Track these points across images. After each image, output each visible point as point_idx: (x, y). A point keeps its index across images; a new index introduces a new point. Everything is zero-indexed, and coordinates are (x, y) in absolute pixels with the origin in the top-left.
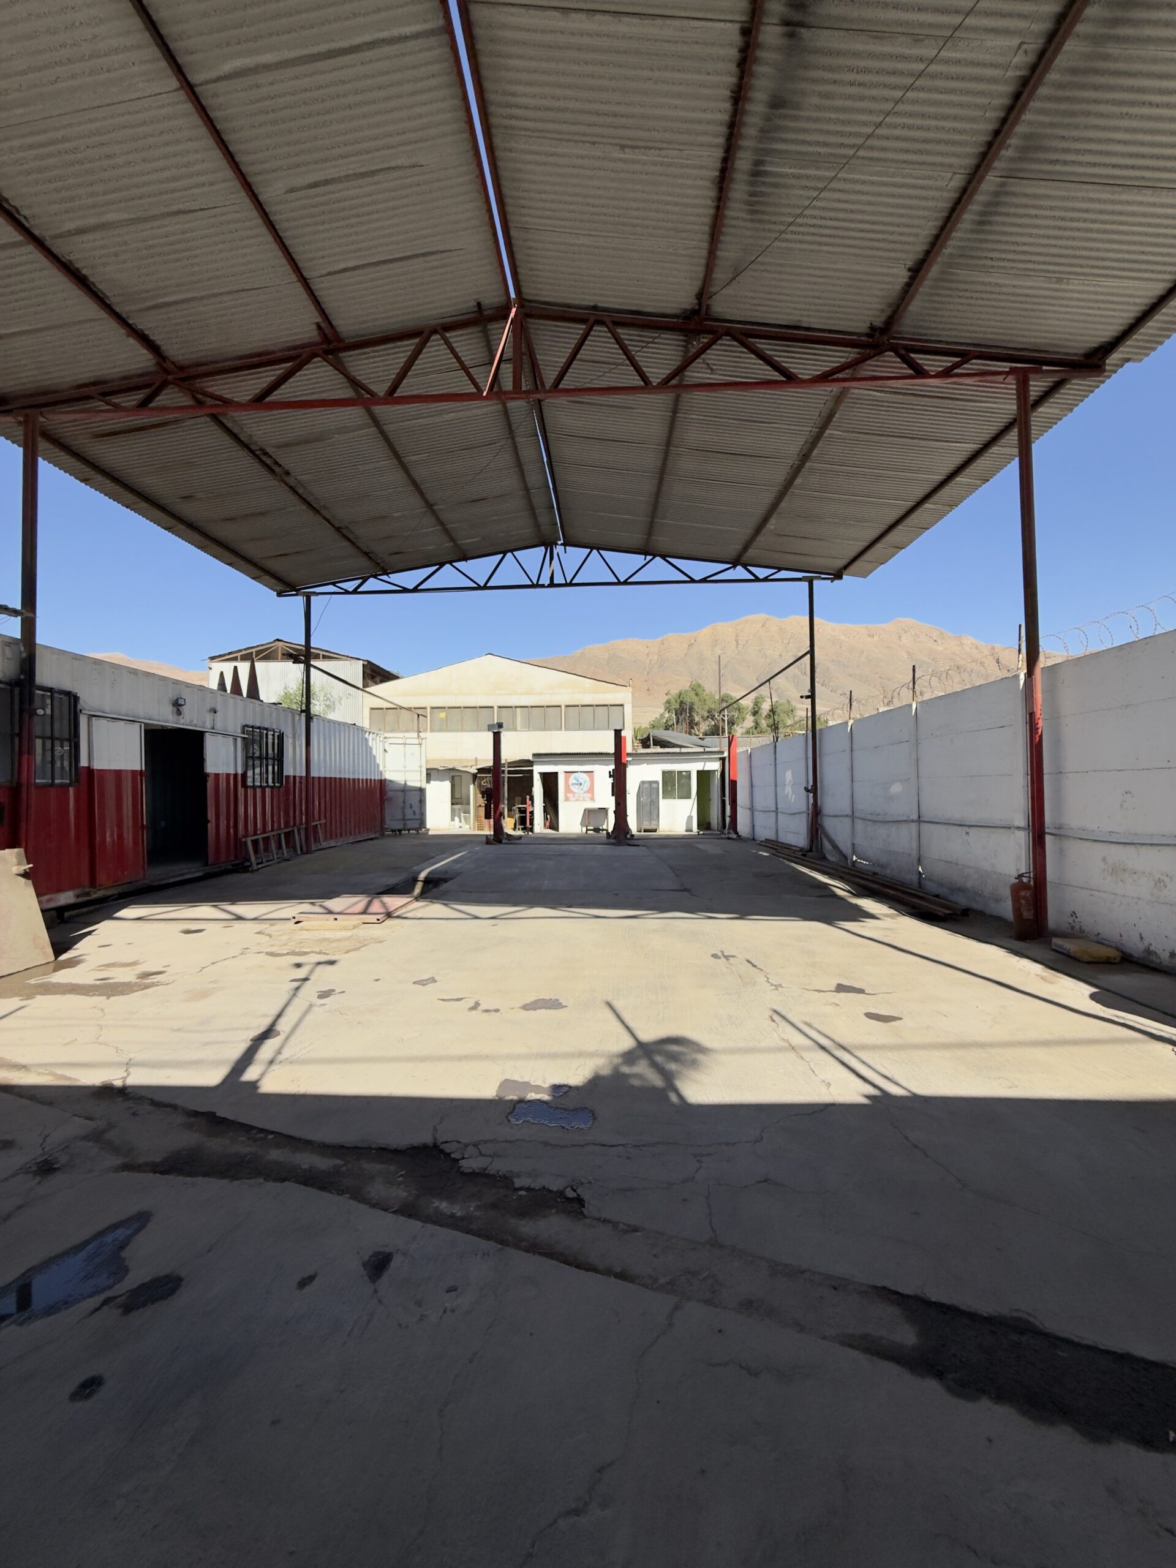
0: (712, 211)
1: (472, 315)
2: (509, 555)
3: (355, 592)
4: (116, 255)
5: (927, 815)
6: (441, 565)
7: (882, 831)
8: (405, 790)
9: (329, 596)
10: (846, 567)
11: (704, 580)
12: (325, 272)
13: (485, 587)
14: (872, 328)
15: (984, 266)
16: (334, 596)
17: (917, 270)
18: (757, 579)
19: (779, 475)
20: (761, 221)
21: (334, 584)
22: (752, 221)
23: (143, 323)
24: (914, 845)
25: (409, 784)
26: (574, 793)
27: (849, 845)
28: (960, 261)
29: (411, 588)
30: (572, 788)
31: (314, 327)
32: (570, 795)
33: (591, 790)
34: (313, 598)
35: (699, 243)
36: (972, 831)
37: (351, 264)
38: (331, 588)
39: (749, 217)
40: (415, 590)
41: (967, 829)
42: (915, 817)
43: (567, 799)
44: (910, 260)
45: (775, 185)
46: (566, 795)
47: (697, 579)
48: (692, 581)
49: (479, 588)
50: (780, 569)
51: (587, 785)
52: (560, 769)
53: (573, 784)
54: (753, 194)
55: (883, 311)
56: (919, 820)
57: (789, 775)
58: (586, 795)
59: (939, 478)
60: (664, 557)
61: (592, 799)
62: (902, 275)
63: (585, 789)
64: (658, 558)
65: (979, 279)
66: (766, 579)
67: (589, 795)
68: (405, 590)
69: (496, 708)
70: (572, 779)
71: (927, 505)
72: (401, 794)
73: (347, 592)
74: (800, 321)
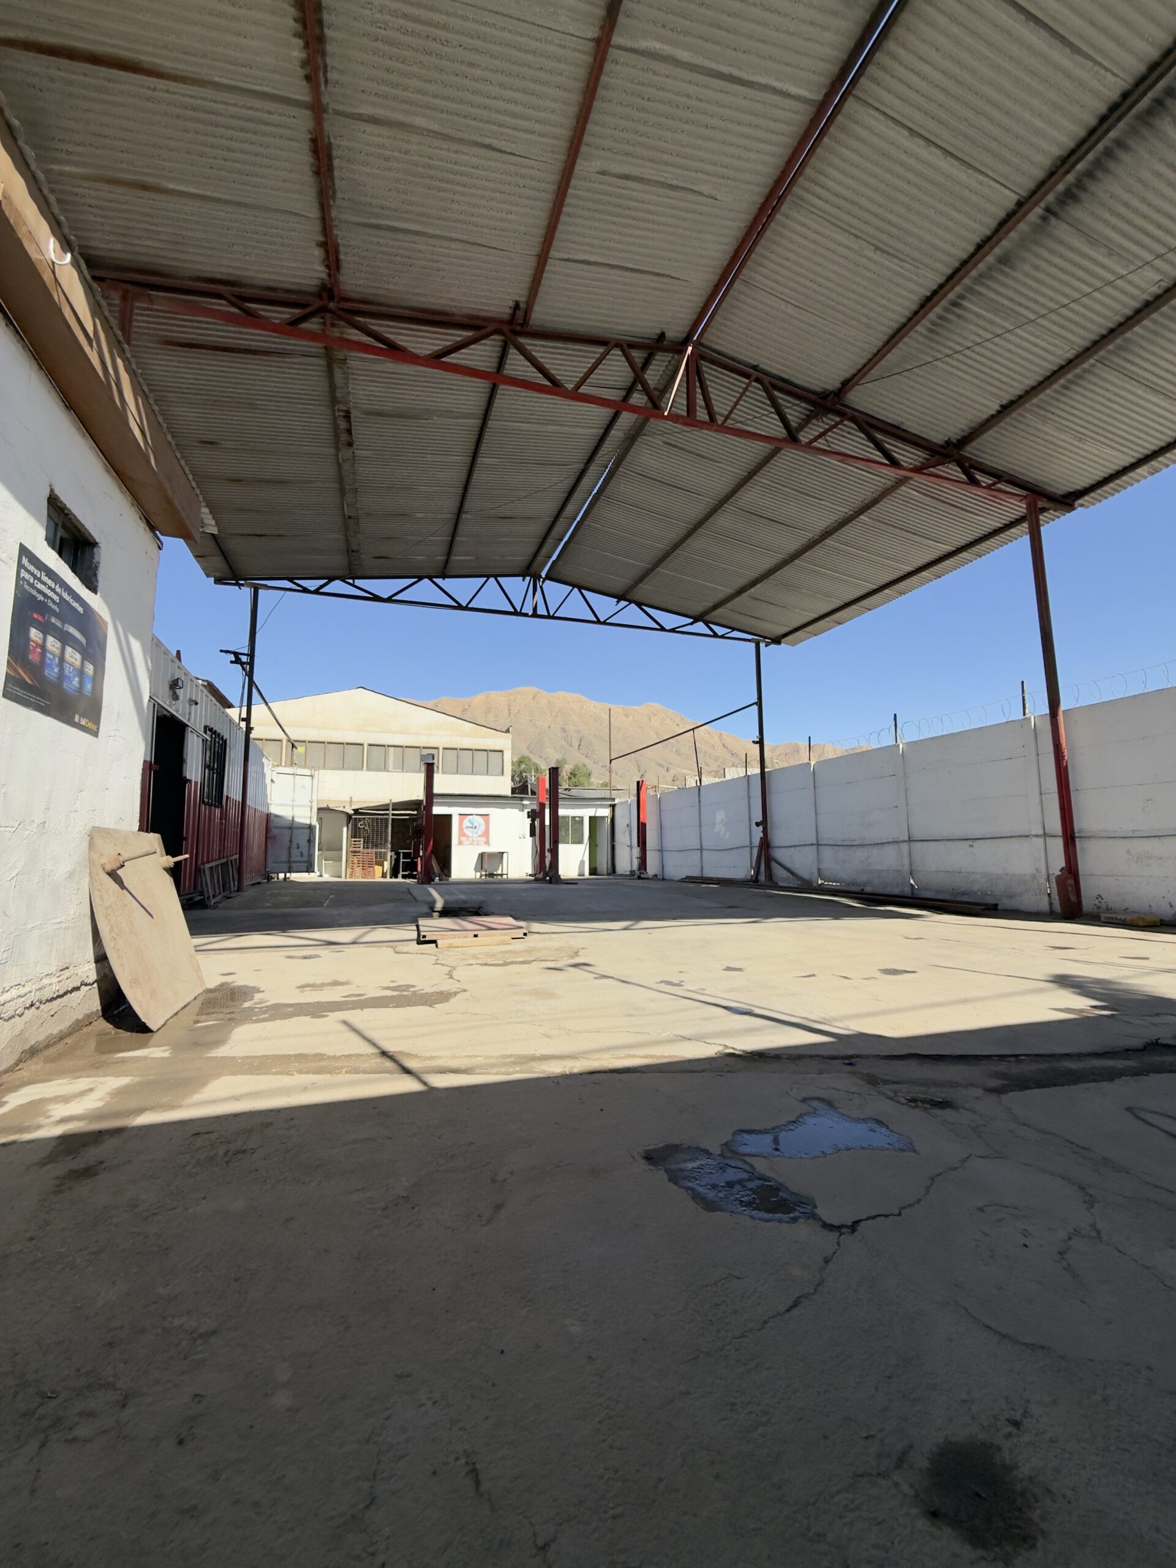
0: (904, 320)
1: (647, 341)
2: (492, 580)
3: (317, 592)
4: (387, 159)
5: (917, 834)
6: (420, 578)
7: (860, 854)
8: (292, 827)
9: (283, 592)
10: (785, 635)
11: (673, 630)
12: (566, 256)
13: (466, 608)
14: (948, 443)
15: (1045, 416)
16: (288, 593)
17: (1006, 409)
18: (715, 635)
19: (793, 546)
20: (932, 340)
21: (291, 580)
22: (926, 337)
23: (345, 237)
24: (906, 861)
25: (297, 820)
26: (468, 837)
27: (815, 871)
28: (1037, 409)
29: (385, 596)
30: (467, 831)
31: (511, 304)
32: (463, 839)
33: (486, 834)
34: (261, 592)
35: (876, 341)
36: (977, 844)
37: (593, 258)
38: (286, 584)
39: (927, 333)
40: (389, 600)
41: (970, 842)
42: (906, 838)
43: (460, 843)
44: (1006, 398)
45: (959, 316)
46: (459, 839)
47: (667, 628)
48: (662, 629)
49: (460, 607)
50: (733, 629)
51: (483, 828)
52: (454, 811)
53: (467, 827)
54: (941, 318)
55: (963, 431)
56: (910, 840)
57: (720, 816)
58: (480, 839)
59: (909, 569)
60: (639, 605)
61: (487, 843)
62: (995, 407)
63: (480, 833)
64: (633, 605)
65: (1037, 425)
66: (723, 637)
67: (484, 839)
68: (376, 598)
69: (366, 746)
70: (466, 822)
71: (887, 591)
72: (287, 832)
73: (305, 590)
74: (902, 423)
